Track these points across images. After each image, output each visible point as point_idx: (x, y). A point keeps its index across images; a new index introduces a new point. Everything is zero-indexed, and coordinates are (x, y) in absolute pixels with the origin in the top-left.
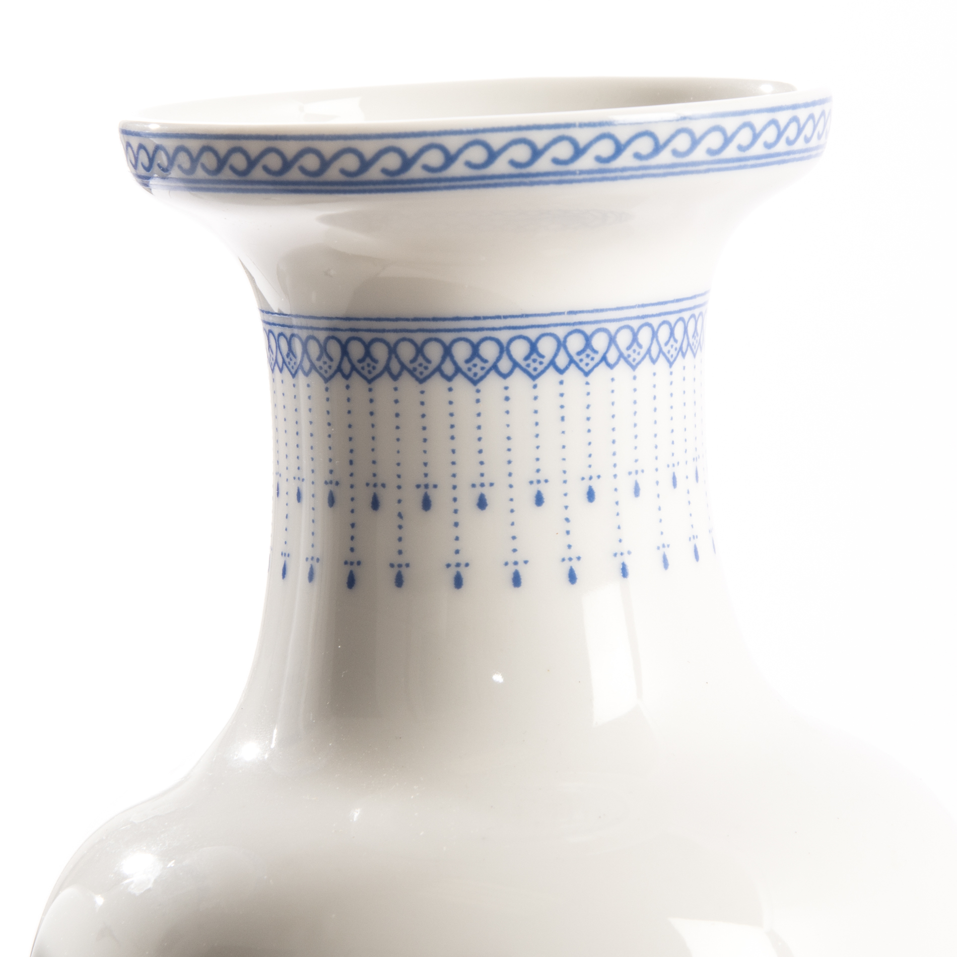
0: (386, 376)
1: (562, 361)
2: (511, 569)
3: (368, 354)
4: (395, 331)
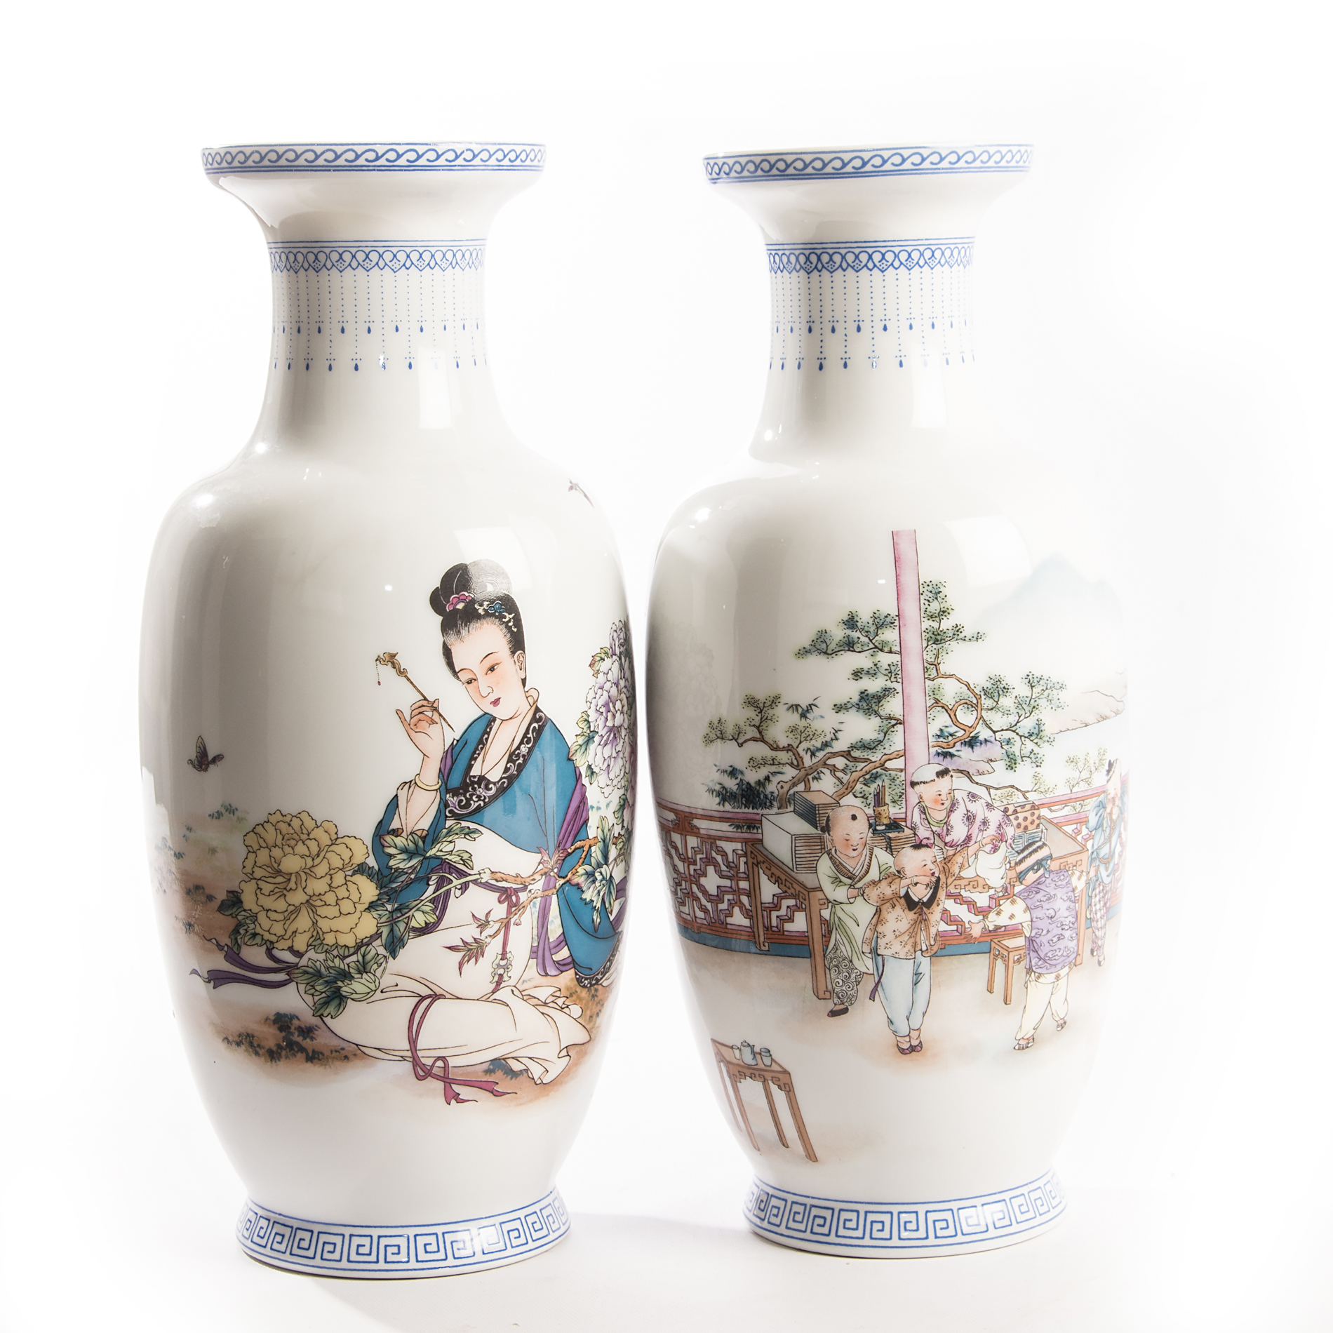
0: (840, 269)
1: (922, 262)
2: (899, 359)
3: (831, 259)
4: (845, 248)
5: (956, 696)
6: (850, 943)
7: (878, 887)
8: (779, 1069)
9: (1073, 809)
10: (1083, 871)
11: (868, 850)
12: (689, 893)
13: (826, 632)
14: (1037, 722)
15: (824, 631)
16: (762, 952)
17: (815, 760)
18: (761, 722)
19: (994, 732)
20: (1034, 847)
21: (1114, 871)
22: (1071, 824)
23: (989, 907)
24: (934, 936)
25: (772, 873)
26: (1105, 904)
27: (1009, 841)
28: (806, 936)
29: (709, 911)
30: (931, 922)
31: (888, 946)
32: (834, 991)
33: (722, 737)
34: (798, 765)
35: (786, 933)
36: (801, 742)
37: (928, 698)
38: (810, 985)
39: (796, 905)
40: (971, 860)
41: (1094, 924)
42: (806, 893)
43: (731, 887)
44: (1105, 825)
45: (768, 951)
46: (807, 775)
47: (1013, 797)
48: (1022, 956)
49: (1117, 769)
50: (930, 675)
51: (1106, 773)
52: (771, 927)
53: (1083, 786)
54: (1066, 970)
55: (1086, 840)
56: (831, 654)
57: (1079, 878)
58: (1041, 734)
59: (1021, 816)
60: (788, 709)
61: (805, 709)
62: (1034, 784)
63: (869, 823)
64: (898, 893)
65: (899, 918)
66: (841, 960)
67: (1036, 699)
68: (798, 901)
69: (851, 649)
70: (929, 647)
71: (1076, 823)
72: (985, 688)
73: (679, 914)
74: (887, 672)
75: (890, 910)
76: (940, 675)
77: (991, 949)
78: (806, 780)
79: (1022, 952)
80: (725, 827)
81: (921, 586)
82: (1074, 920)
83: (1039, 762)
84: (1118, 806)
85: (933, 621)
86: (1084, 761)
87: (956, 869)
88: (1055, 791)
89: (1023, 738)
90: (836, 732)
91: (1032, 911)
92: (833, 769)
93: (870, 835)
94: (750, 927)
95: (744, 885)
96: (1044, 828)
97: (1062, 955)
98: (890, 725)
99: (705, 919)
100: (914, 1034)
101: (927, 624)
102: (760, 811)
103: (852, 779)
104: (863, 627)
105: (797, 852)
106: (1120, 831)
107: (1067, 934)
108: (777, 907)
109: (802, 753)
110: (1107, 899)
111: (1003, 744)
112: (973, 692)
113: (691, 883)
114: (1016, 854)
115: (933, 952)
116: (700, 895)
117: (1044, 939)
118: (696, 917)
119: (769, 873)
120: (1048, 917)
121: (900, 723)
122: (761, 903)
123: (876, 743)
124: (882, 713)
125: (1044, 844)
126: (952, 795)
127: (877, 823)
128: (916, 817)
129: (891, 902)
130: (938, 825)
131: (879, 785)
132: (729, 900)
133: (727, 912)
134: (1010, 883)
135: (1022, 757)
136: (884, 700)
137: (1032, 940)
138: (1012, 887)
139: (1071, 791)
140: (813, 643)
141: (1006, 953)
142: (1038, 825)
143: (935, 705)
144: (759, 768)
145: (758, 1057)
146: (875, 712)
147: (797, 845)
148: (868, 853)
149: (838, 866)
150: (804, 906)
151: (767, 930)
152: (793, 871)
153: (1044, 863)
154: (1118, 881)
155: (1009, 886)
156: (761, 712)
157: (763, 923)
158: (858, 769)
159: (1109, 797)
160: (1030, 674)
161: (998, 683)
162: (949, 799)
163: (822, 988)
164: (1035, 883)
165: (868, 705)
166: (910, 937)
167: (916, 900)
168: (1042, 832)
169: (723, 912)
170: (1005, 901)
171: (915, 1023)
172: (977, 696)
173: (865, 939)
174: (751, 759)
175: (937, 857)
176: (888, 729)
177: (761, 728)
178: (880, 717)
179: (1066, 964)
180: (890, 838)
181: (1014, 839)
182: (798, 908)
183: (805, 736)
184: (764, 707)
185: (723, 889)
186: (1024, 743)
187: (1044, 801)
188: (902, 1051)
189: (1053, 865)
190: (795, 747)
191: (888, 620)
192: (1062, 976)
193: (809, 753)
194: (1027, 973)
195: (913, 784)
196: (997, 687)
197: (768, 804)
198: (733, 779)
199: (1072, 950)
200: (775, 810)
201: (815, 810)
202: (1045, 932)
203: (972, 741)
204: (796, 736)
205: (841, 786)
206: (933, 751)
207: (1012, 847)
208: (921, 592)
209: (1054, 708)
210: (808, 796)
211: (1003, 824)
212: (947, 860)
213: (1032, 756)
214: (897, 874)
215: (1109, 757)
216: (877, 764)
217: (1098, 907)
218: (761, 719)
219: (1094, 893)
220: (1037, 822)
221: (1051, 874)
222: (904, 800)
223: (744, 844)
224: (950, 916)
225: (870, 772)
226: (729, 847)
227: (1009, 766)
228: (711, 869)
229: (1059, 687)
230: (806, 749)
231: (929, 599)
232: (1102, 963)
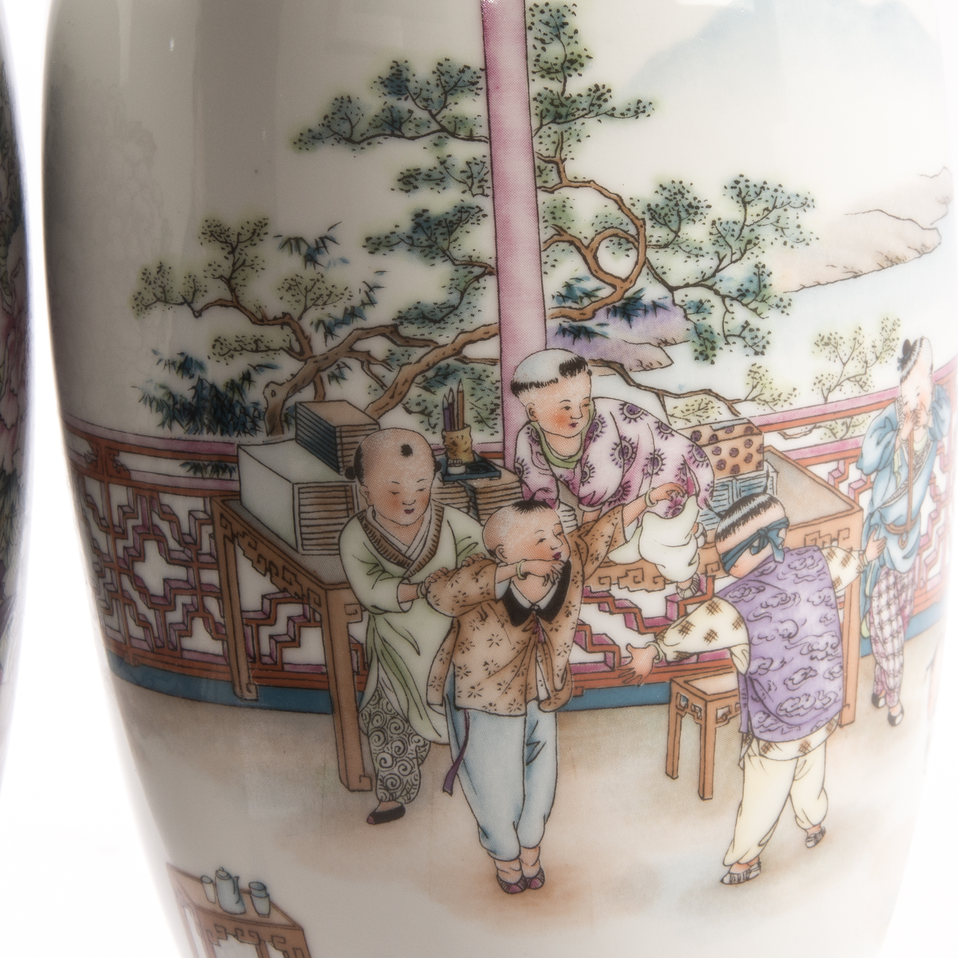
5: (597, 221)
6: (405, 685)
7: (453, 581)
8: (283, 920)
9: (829, 433)
10: (851, 549)
11: (434, 512)
12: (117, 591)
13: (350, 101)
14: (756, 270)
15: (346, 99)
16: (246, 703)
17: (332, 343)
18: (234, 271)
19: (672, 289)
20: (753, 504)
21: (919, 549)
22: (826, 462)
23: (666, 617)
24: (561, 673)
25: (260, 556)
26: (901, 610)
27: (703, 494)
28: (322, 674)
29: (150, 624)
30: (556, 647)
31: (475, 692)
32: (377, 775)
33: (164, 298)
34: (302, 353)
35: (287, 668)
36: (306, 309)
37: (542, 225)
38: (333, 765)
39: (304, 615)
40: (629, 530)
41: (875, 648)
42: (322, 593)
43: (187, 581)
44: (897, 462)
45: (256, 700)
46: (319, 370)
47: (710, 411)
48: (733, 709)
49: (923, 359)
50: (545, 182)
51: (897, 364)
52: (261, 656)
53: (849, 390)
54: (821, 734)
55: (858, 491)
56: (359, 143)
57: (845, 562)
58: (764, 292)
59: (726, 447)
60: (282, 246)
61: (314, 246)
62: (750, 387)
63: (435, 461)
64: (492, 593)
65: (495, 640)
66: (389, 717)
67: (754, 227)
68: (307, 607)
69: (397, 132)
70: (545, 128)
71: (838, 460)
72: (653, 206)
73: (108, 631)
74: (464, 176)
75: (477, 624)
76: (565, 182)
77: (670, 696)
78: (317, 380)
79: (732, 702)
80: (173, 468)
81: (529, 14)
82: (835, 640)
83: (761, 344)
84: (925, 427)
85: (552, 79)
86: (851, 343)
87: (600, 547)
88: (792, 400)
89: (727, 301)
90: (371, 289)
91: (750, 626)
92: (367, 360)
93: (437, 483)
94: (223, 656)
95: (210, 577)
96: (771, 469)
97: (812, 707)
98: (471, 276)
99: (145, 640)
100: (529, 856)
101: (539, 85)
102: (235, 439)
103: (401, 379)
104: (418, 91)
105: (303, 516)
106: (931, 473)
107: (822, 667)
108: (269, 618)
109: (309, 329)
110: (905, 601)
111: (688, 311)
112: (628, 213)
113: (120, 573)
114: (717, 519)
115: (560, 703)
116: (135, 595)
117: (775, 678)
118: (130, 637)
119: (254, 555)
120: (783, 636)
121: (491, 274)
122: (242, 611)
123: (446, 311)
124: (456, 253)
125: (772, 501)
126: (591, 407)
127: (450, 461)
128: (524, 449)
129: (479, 609)
130: (566, 465)
131: (451, 390)
132: (184, 605)
133: (182, 627)
134: (706, 573)
135: (726, 337)
136: (459, 229)
137: (751, 680)
138: (710, 580)
139: (826, 399)
140: (328, 121)
141: (700, 704)
142: (760, 465)
143: (556, 238)
144: (232, 357)
145: (246, 898)
146: (444, 252)
147: (303, 502)
148: (434, 517)
149: (378, 542)
150: (318, 617)
151: (254, 662)
152: (296, 551)
153: (772, 534)
154: (929, 566)
155: (703, 578)
156: (232, 252)
157: (246, 648)
158: (414, 358)
159: (905, 409)
160: (742, 180)
161: (679, 197)
162: (586, 416)
163: (355, 769)
164: (756, 573)
165: (429, 238)
166: (517, 675)
167: (525, 604)
168: (768, 476)
169: (176, 627)
170: (695, 606)
171: (531, 832)
172: (636, 221)
173: (432, 678)
174: (216, 341)
175: (564, 525)
176: (468, 284)
177: (233, 282)
178: (453, 260)
179: (820, 724)
180: (474, 491)
181: (712, 488)
182: (306, 621)
183: (315, 297)
184: (238, 242)
185: (174, 584)
186: (731, 309)
187: (773, 419)
188: (507, 888)
189: (793, 539)
190: (296, 319)
191: (467, 77)
192: (813, 745)
193: (322, 330)
194: (743, 741)
195: (517, 388)
196: (677, 205)
197: (249, 425)
198: (186, 379)
199: (833, 696)
200: (261, 437)
201: (335, 438)
202: (776, 664)
203: (628, 307)
204: (297, 298)
205: (381, 392)
206: (553, 324)
207: (708, 506)
208: (528, 24)
209: (789, 244)
210: (324, 411)
211: (690, 462)
212: (583, 531)
213: (746, 333)
214: (488, 556)
215: (907, 333)
216: (448, 350)
217: (885, 615)
218: (234, 265)
219: (876, 589)
220: (757, 458)
221: (787, 555)
222: (500, 418)
223: (208, 500)
224: (592, 635)
225: (434, 364)
226: (181, 506)
227: (701, 353)
228: (151, 548)
229: (798, 204)
230: (315, 321)
231: (544, 37)
232: (897, 721)
